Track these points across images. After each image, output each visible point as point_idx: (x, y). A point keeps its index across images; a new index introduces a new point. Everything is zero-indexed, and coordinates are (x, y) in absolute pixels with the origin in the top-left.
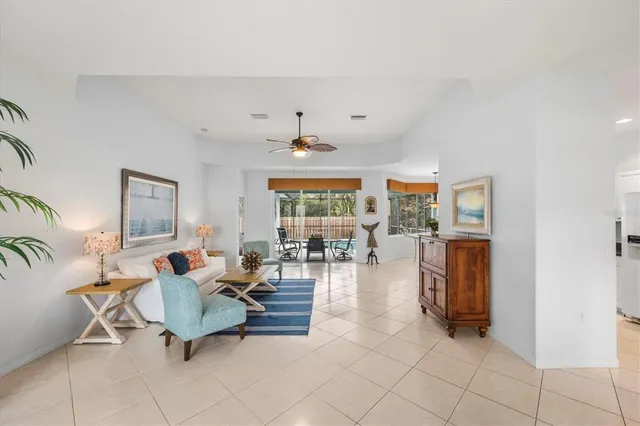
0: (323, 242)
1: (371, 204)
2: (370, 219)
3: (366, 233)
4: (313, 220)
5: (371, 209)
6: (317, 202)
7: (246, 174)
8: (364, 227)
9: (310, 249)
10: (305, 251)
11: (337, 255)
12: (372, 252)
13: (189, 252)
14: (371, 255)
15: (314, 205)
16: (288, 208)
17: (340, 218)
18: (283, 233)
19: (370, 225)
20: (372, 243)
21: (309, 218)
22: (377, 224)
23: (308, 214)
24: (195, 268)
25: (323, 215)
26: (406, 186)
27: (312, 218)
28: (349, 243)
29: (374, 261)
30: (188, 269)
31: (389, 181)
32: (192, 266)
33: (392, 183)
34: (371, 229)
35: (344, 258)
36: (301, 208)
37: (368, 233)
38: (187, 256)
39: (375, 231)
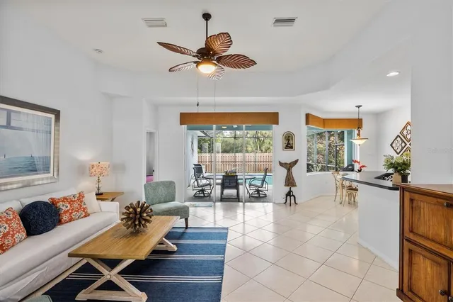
0: (237, 180)
1: (289, 140)
2: (288, 156)
3: (284, 171)
4: (228, 156)
5: (289, 146)
6: (232, 140)
7: (156, 107)
8: (281, 164)
9: (224, 186)
10: (218, 188)
11: (251, 192)
12: (290, 191)
13: (65, 199)
14: (289, 194)
15: (230, 144)
16: (206, 146)
17: (252, 154)
18: (198, 170)
19: (289, 162)
20: (290, 182)
21: (225, 155)
22: (296, 162)
23: (224, 151)
24: (71, 220)
25: (237, 152)
26: (325, 122)
27: (227, 155)
28: (264, 180)
29: (293, 201)
30: (60, 222)
31: (308, 116)
32: (65, 218)
33: (310, 119)
34: (289, 166)
35: (258, 196)
36: (218, 146)
37: (286, 171)
38: (60, 204)
39: (294, 170)
